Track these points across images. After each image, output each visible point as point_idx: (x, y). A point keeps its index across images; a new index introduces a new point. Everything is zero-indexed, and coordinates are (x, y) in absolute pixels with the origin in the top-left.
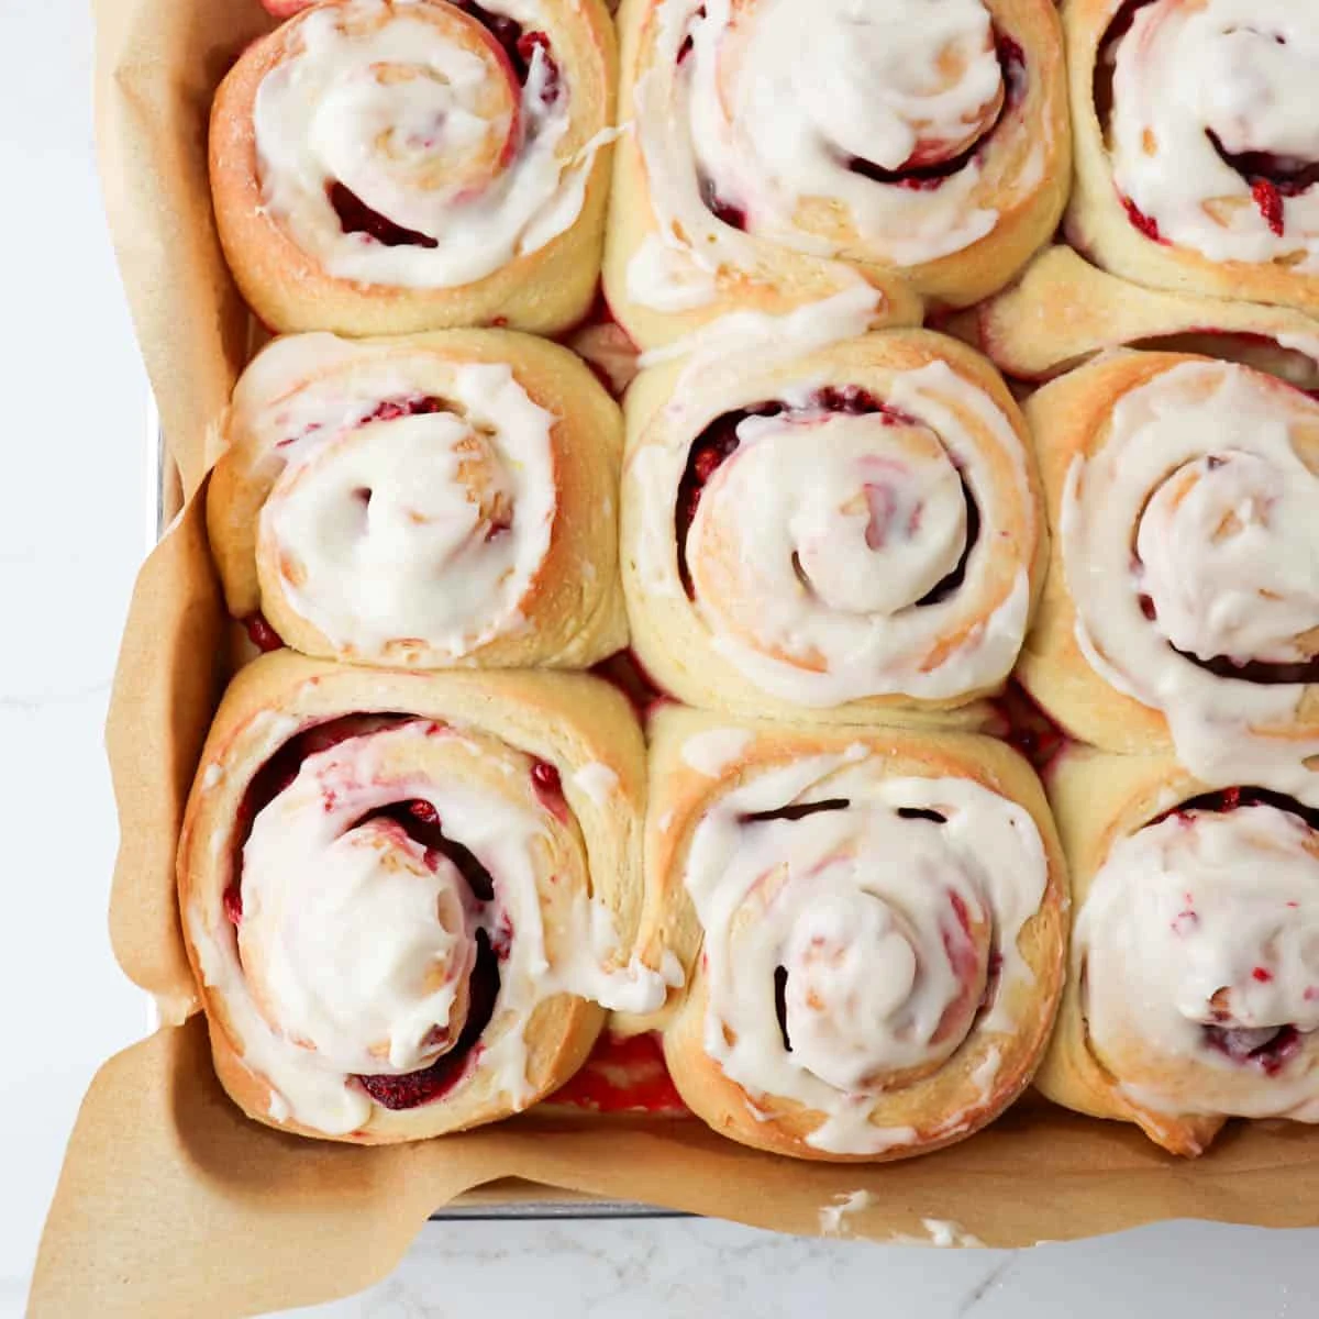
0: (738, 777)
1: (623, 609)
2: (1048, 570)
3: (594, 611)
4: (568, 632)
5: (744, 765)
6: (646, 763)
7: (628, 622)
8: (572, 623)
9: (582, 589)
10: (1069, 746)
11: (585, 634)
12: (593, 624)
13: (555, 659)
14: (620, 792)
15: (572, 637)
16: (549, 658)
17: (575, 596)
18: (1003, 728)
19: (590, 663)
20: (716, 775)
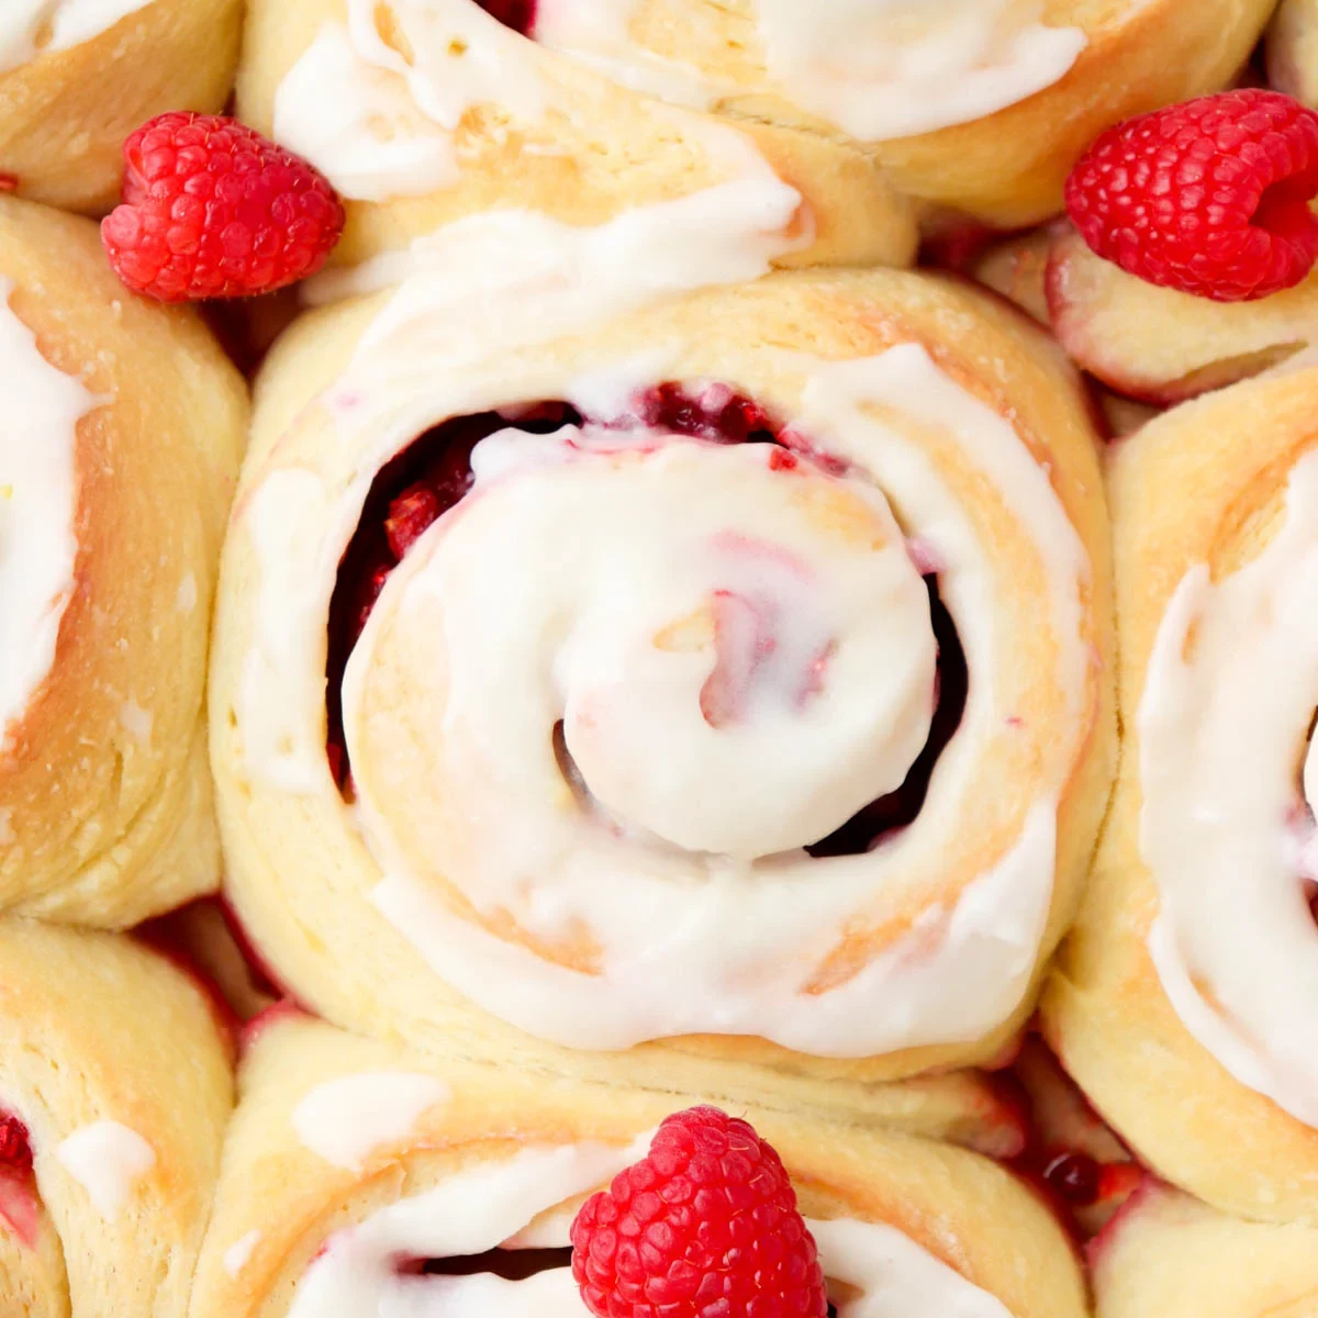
0: (403, 1174)
1: (211, 808)
2: (1110, 805)
3: (143, 809)
4: (84, 847)
5: (413, 1152)
6: (221, 1137)
7: (218, 837)
8: (94, 828)
9: (119, 758)
10: (1154, 1197)
11: (122, 855)
12: (142, 837)
13: (54, 902)
14: (153, 1187)
15: (95, 858)
16: (41, 896)
17: (104, 771)
18: (1007, 1138)
19: (132, 918)
20: (357, 1169)
